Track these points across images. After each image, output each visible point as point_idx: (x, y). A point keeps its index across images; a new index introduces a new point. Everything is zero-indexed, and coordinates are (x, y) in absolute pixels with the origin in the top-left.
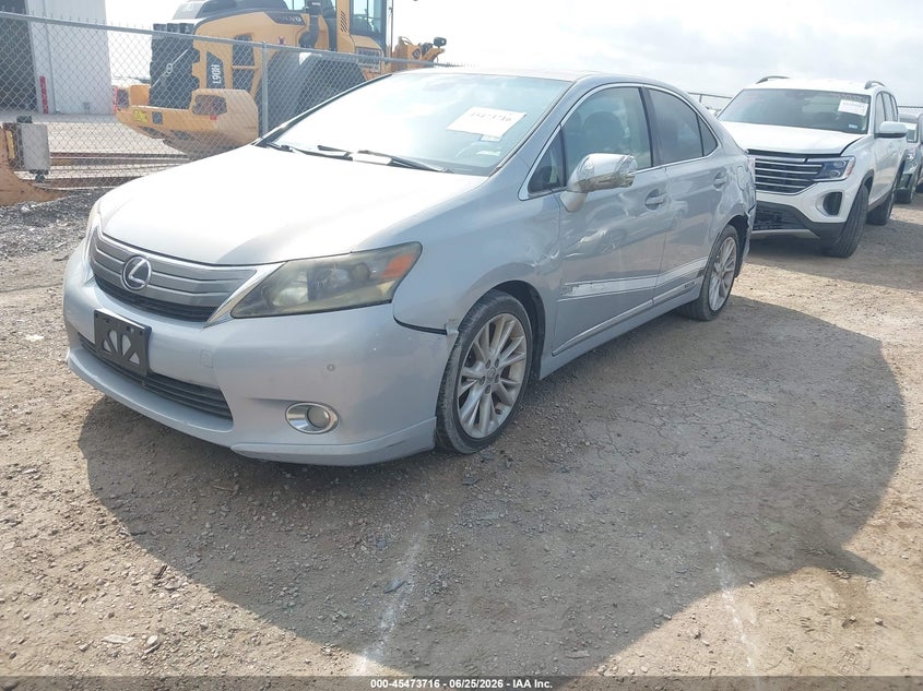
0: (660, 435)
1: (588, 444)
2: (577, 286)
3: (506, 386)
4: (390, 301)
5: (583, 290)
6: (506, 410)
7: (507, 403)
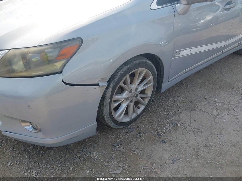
0: (215, 121)
1: (179, 125)
2: (183, 51)
3: (142, 98)
4: (61, 72)
5: (186, 52)
6: (142, 108)
7: (143, 104)
